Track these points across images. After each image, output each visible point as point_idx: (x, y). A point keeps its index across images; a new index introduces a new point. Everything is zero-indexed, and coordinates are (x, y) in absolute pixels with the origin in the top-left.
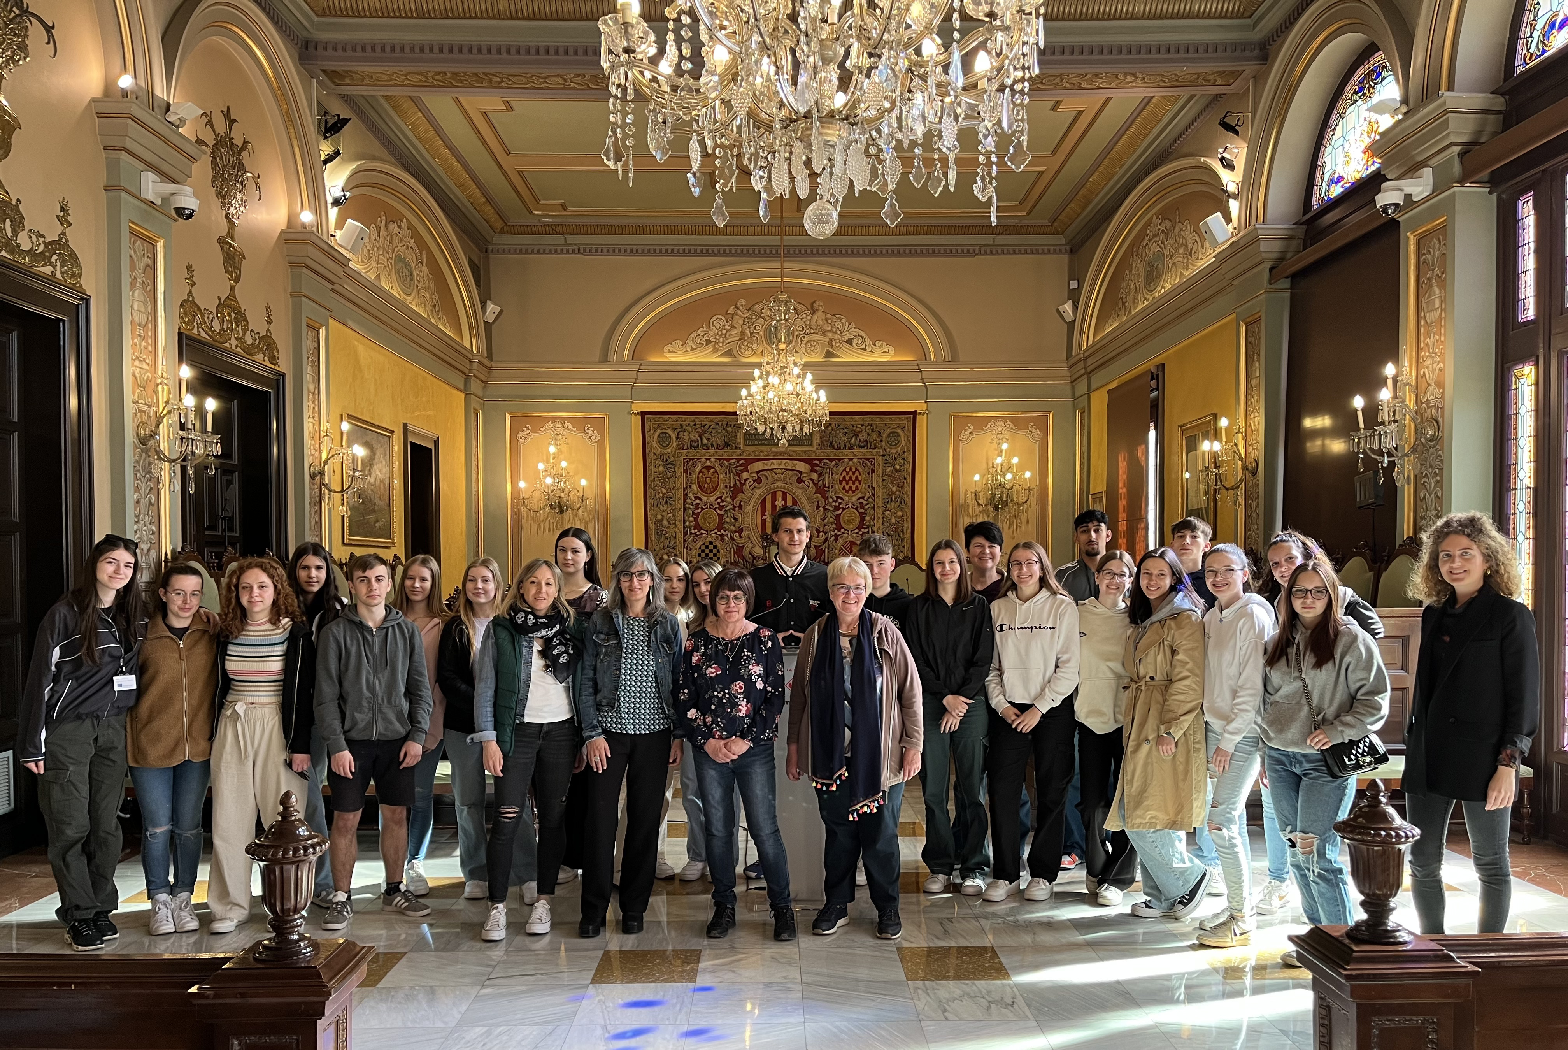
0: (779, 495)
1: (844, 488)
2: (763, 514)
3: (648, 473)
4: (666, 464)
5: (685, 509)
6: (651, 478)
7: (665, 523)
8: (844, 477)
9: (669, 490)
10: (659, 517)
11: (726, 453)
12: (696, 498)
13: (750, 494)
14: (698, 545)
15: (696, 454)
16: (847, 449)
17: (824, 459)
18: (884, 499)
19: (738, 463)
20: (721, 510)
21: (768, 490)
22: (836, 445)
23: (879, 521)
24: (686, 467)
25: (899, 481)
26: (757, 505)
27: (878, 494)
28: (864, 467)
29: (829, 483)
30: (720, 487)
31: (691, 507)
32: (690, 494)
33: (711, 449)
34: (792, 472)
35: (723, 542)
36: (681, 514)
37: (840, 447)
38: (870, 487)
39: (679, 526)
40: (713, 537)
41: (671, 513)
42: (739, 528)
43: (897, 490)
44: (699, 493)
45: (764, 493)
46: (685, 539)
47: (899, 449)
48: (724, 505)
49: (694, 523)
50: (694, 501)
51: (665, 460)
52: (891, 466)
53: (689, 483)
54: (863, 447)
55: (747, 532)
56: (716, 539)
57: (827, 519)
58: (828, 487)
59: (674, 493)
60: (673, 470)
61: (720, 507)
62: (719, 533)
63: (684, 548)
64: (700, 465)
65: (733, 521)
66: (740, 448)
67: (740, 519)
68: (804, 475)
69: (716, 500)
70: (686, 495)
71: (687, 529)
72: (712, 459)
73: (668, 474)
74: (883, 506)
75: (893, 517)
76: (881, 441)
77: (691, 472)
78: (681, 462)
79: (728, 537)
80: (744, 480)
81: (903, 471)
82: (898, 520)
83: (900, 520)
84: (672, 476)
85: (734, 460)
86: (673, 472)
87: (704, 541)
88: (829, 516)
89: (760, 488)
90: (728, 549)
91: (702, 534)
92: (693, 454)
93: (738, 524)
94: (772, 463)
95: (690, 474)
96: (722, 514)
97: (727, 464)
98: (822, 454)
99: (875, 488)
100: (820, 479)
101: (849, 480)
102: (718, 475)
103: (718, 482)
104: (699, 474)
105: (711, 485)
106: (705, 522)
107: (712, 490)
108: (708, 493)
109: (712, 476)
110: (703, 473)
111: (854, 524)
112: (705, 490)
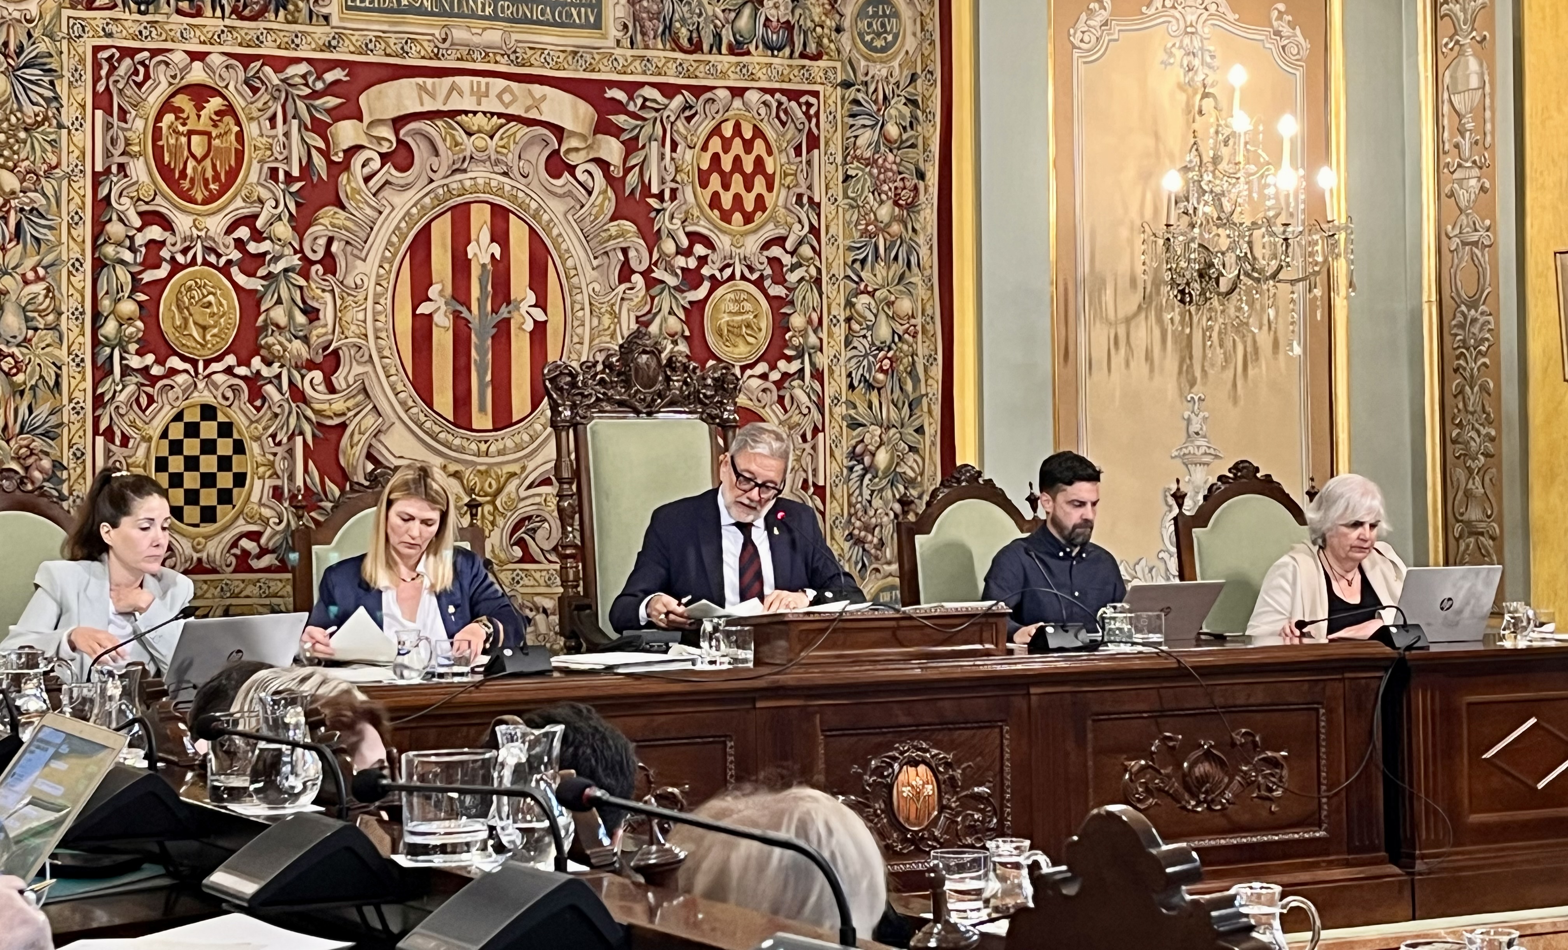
0: (480, 217)
1: (715, 202)
2: (420, 295)
4: (22, 63)
5: (99, 265)
7: (11, 322)
8: (716, 158)
9: (33, 178)
11: (271, 34)
12: (149, 218)
13: (368, 211)
14: (155, 422)
15: (145, 33)
16: (724, 50)
17: (642, 85)
18: (850, 249)
19: (319, 78)
20: (251, 274)
21: (437, 197)
22: (684, 32)
23: (836, 330)
24: (103, 82)
25: (900, 184)
26: (394, 255)
27: (832, 231)
28: (783, 124)
29: (663, 181)
30: (247, 176)
31: (128, 256)
32: (124, 200)
33: (208, 12)
34: (526, 129)
35: (258, 409)
36: (79, 286)
37: (700, 42)
38: (805, 200)
39: (72, 336)
40: (217, 387)
41: (38, 279)
42: (325, 349)
43: (893, 219)
44: (159, 199)
45: (424, 210)
46: (102, 394)
47: (896, 63)
48: (265, 254)
49: (139, 324)
50: (140, 230)
51: (12, 46)
52: (873, 127)
53: (117, 152)
54: (779, 50)
55: (357, 369)
56: (229, 394)
57: (658, 320)
58: (660, 197)
59: (49, 191)
60: (49, 94)
61: (248, 260)
62: (242, 371)
63: (96, 432)
64: (162, 78)
65: (301, 318)
66: (326, 18)
67: (327, 315)
68: (574, 143)
69: (230, 230)
70: (102, 205)
71: (108, 350)
72: (211, 56)
73: (29, 109)
74: (848, 277)
75: (882, 317)
76: (839, 30)
77: (127, 107)
78: (82, 61)
79: (280, 389)
80: (345, 151)
81: (913, 146)
82: (900, 330)
83: (906, 332)
84: (46, 118)
85: (303, 68)
86: (47, 100)
87: (181, 404)
88: (666, 309)
89: (406, 187)
90: (282, 436)
91: (173, 372)
92: (135, 29)
93: (318, 334)
94: (452, 88)
95: (123, 114)
96: (256, 291)
97: (276, 81)
98: (637, 65)
99: (819, 205)
100: (628, 165)
101: (732, 172)
102: (238, 123)
103: (240, 155)
104: (159, 118)
105: (208, 163)
106: (186, 320)
107: (212, 186)
108: (199, 197)
109: (215, 126)
110: (178, 111)
111: (750, 340)
112: (186, 184)
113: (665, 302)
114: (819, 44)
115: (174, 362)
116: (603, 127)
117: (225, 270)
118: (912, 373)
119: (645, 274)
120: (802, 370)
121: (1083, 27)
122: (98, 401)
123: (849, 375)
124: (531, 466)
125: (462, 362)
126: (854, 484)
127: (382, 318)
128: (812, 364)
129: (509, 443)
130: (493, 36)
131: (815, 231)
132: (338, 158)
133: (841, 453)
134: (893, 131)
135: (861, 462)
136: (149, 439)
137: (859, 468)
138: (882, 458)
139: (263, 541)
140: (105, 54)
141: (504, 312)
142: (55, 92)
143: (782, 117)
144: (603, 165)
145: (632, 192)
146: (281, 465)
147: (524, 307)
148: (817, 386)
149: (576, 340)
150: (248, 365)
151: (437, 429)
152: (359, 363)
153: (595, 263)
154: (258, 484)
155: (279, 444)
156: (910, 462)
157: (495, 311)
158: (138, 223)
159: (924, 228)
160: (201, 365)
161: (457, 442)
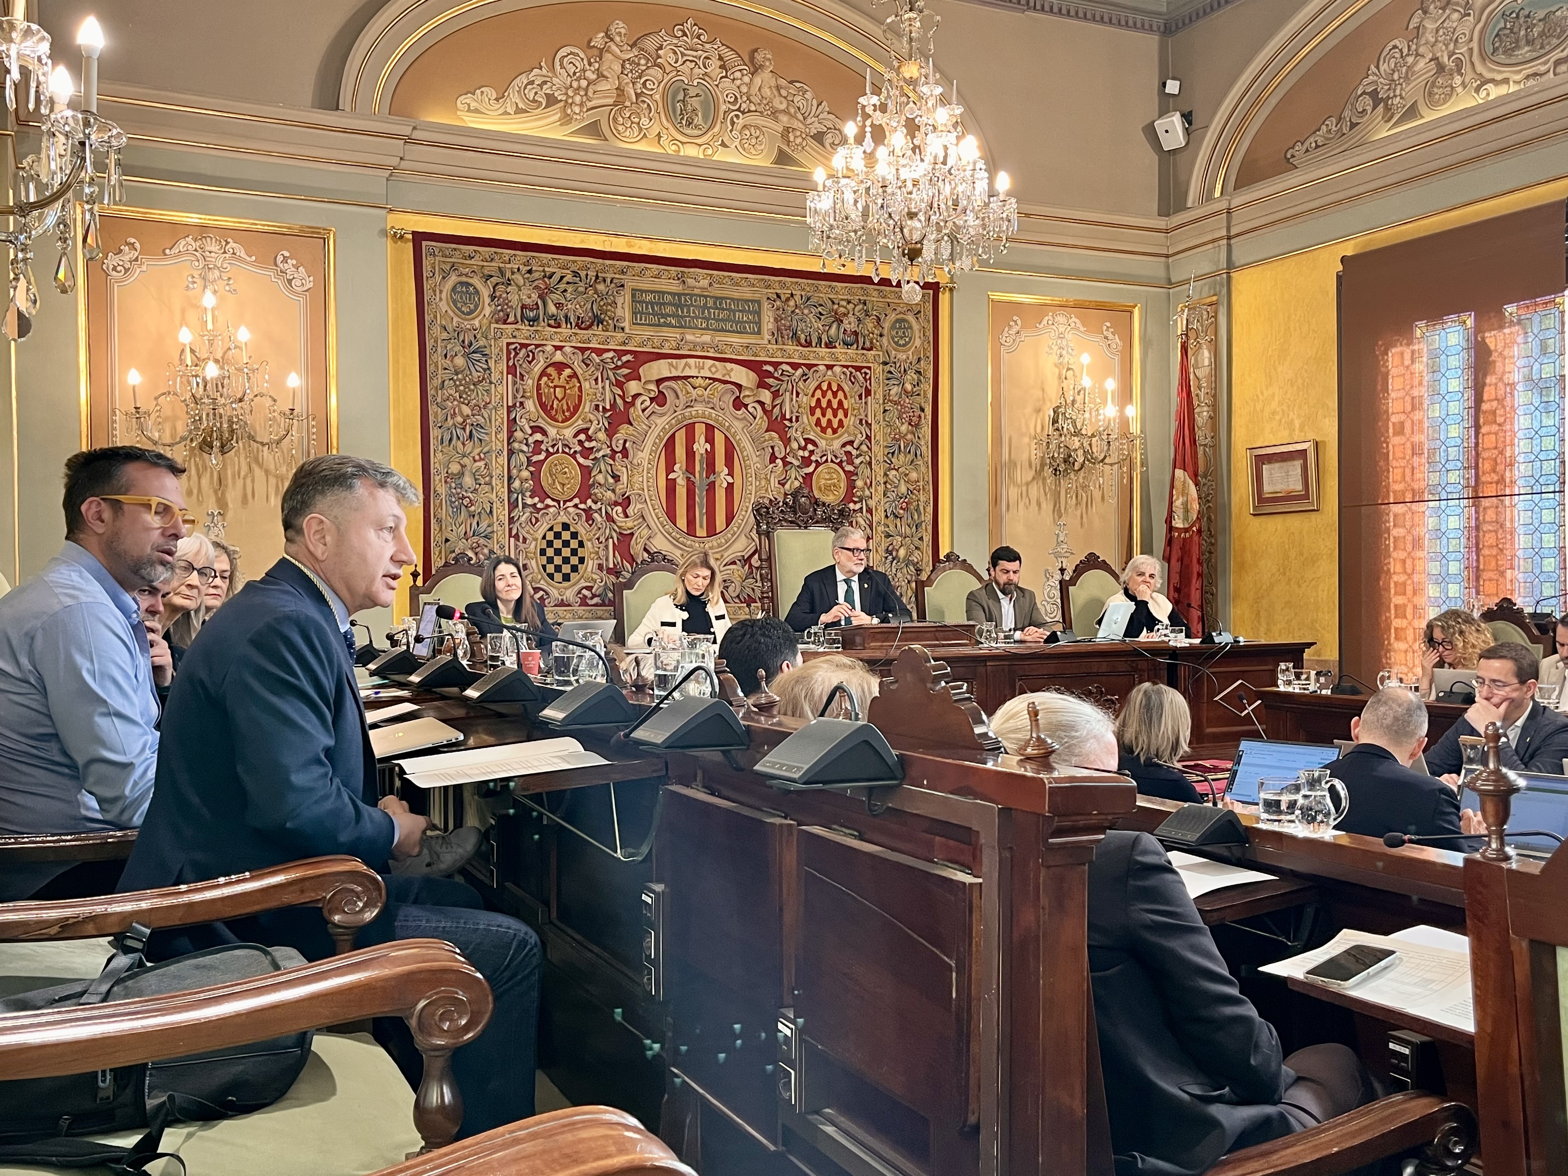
0: (700, 430)
1: (818, 423)
2: (670, 469)
3: (430, 369)
4: (471, 351)
5: (511, 453)
6: (437, 382)
7: (468, 480)
8: (818, 400)
9: (478, 409)
10: (455, 468)
11: (595, 337)
12: (535, 429)
13: (644, 427)
14: (540, 531)
15: (533, 336)
16: (823, 346)
17: (782, 363)
18: (887, 447)
19: (619, 359)
20: (586, 458)
21: (678, 420)
22: (803, 336)
23: (879, 488)
24: (512, 360)
25: (912, 414)
26: (657, 449)
27: (877, 438)
28: (853, 383)
29: (792, 412)
30: (584, 408)
31: (525, 448)
32: (523, 420)
33: (564, 325)
34: (723, 386)
35: (590, 525)
36: (501, 463)
37: (811, 342)
38: (864, 422)
39: (498, 488)
40: (570, 514)
41: (481, 459)
42: (623, 496)
43: (908, 432)
44: (540, 420)
45: (672, 427)
46: (513, 517)
47: (910, 353)
48: (593, 448)
49: (531, 482)
50: (531, 435)
51: (466, 342)
52: (898, 385)
53: (519, 396)
54: (851, 345)
55: (639, 506)
56: (576, 518)
57: (789, 482)
58: (791, 420)
59: (486, 416)
60: (486, 367)
61: (585, 451)
62: (582, 506)
63: (510, 536)
64: (541, 359)
65: (611, 480)
66: (623, 329)
67: (624, 479)
68: (747, 393)
69: (575, 436)
70: (512, 422)
71: (516, 495)
72: (566, 348)
73: (475, 374)
74: (885, 461)
75: (902, 482)
76: (881, 335)
77: (524, 373)
78: (501, 350)
79: (601, 515)
80: (632, 397)
81: (918, 395)
82: (911, 488)
83: (914, 489)
84: (484, 379)
85: (611, 354)
86: (485, 370)
87: (552, 522)
88: (793, 477)
89: (663, 415)
90: (602, 539)
91: (548, 506)
92: (527, 334)
93: (620, 488)
94: (686, 364)
95: (522, 376)
96: (588, 466)
97: (598, 361)
98: (779, 353)
99: (871, 425)
100: (775, 403)
101: (827, 408)
102: (579, 382)
103: (580, 397)
104: (540, 379)
105: (564, 401)
106: (554, 481)
107: (567, 414)
108: (560, 419)
109: (568, 383)
110: (549, 376)
111: (836, 493)
112: (553, 413)
113: (793, 473)
114: (871, 343)
115: (549, 501)
116: (762, 385)
117: (573, 456)
118: (917, 510)
119: (783, 459)
120: (862, 508)
121: (1005, 334)
122: (511, 520)
123: (886, 511)
124: (726, 555)
125: (691, 502)
126: (888, 565)
127: (651, 480)
128: (867, 505)
129: (715, 544)
130: (707, 338)
131: (868, 438)
132: (629, 400)
133: (882, 550)
134: (909, 387)
135: (891, 554)
136: (536, 540)
137: (890, 557)
138: (902, 552)
139: (593, 590)
140: (513, 347)
141: (712, 478)
142: (488, 365)
143: (853, 381)
144: (762, 404)
145: (776, 418)
146: (602, 553)
147: (722, 475)
148: (869, 516)
149: (748, 492)
150: (585, 503)
151: (678, 536)
152: (640, 503)
153: (758, 453)
154: (591, 562)
155: (601, 543)
156: (916, 555)
157: (708, 477)
158: (530, 432)
159: (924, 436)
160: (562, 503)
161: (689, 543)
